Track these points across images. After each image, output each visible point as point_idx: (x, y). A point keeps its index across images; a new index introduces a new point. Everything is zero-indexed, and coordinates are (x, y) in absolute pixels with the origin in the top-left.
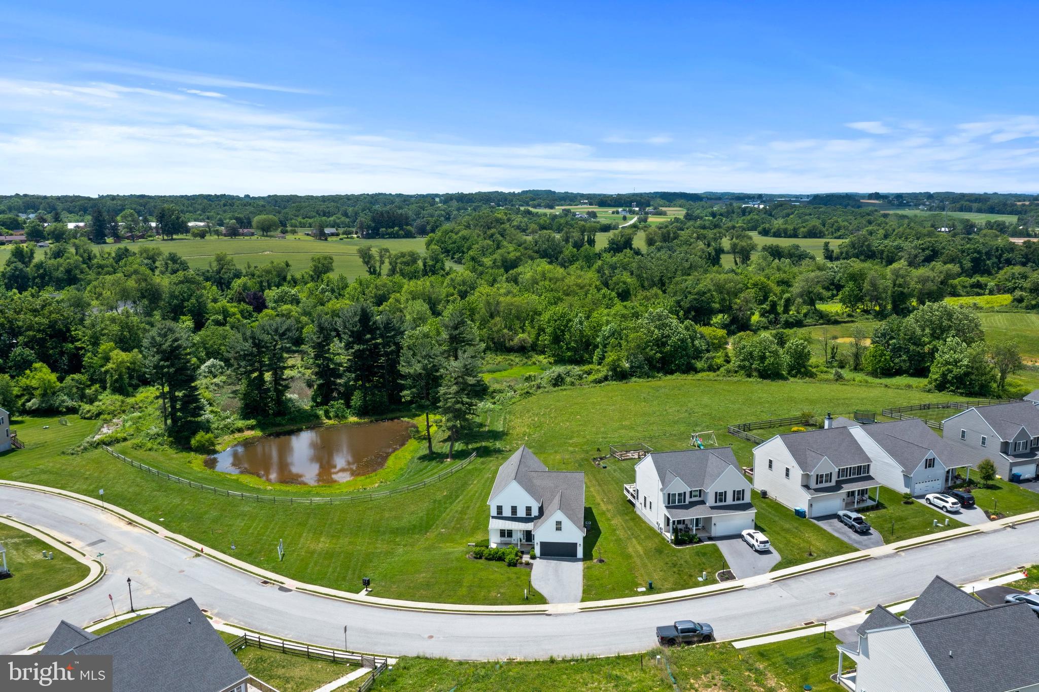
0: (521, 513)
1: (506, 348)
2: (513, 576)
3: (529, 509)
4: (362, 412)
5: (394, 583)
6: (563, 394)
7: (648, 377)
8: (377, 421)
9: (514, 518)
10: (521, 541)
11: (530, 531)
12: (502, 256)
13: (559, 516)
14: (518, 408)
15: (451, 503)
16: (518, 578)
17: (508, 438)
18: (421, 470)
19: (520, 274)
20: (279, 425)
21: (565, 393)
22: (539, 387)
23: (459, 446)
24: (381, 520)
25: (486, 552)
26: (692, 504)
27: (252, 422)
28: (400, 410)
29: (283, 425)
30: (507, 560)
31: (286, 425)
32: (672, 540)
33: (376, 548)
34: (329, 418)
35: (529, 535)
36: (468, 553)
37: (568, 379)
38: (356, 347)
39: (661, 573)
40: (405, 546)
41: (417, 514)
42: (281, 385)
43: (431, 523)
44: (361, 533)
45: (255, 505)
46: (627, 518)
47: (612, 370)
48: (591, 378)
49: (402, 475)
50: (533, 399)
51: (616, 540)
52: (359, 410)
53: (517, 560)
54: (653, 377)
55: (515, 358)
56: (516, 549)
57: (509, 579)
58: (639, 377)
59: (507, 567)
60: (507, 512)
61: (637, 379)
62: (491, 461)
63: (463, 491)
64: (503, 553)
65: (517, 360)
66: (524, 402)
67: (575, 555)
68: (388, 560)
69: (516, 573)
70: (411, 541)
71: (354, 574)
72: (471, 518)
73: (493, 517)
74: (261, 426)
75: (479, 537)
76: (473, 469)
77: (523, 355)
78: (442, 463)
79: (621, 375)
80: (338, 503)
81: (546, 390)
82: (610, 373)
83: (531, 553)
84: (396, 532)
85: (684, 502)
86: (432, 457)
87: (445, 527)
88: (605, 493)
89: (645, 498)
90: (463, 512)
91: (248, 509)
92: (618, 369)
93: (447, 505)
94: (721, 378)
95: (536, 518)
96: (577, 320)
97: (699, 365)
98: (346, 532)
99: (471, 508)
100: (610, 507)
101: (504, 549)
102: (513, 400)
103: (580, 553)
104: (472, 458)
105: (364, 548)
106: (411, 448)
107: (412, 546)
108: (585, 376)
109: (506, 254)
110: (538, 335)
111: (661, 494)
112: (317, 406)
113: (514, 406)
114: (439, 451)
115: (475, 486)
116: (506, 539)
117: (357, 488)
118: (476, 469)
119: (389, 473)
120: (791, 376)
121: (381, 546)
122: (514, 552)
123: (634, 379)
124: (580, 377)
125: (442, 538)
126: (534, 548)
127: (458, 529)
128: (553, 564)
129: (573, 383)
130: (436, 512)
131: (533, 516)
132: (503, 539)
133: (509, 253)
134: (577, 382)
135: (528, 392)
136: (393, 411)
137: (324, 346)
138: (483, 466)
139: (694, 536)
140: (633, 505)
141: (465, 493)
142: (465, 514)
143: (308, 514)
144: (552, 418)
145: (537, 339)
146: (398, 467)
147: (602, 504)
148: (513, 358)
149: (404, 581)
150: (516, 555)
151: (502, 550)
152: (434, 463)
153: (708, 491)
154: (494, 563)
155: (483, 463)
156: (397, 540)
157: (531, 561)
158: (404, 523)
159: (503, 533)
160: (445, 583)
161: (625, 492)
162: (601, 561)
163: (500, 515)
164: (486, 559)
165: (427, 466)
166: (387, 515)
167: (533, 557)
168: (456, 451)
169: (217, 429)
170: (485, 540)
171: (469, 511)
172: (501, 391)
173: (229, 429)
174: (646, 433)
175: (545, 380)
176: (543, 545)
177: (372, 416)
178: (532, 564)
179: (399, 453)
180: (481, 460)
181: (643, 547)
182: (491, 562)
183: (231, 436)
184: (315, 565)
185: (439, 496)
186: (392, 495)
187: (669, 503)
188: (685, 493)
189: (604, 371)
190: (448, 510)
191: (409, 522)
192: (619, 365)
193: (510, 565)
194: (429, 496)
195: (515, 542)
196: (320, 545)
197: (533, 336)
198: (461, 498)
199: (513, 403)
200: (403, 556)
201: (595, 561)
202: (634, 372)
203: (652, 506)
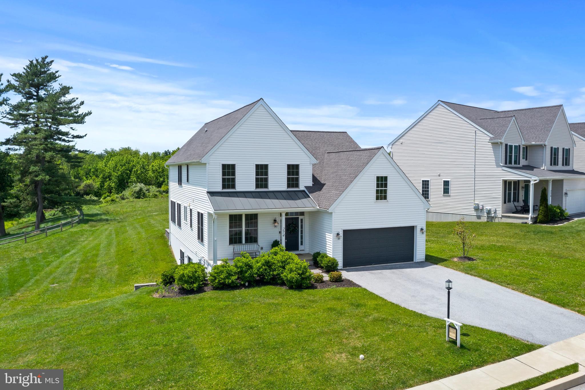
3: (293, 172)
9: (262, 194)
13: (383, 163)
37: (151, 194)
63: (73, 246)
67: (411, 256)
73: (213, 195)
76: (80, 230)
81: (131, 200)
95: (310, 190)
103: (420, 250)
104: (75, 223)
118: (84, 230)
131: (302, 187)
132: (238, 248)
141: (78, 247)
163: (229, 190)
178: (347, 280)
188: (519, 147)
198: (73, 251)
201: (456, 260)
203: (451, 187)
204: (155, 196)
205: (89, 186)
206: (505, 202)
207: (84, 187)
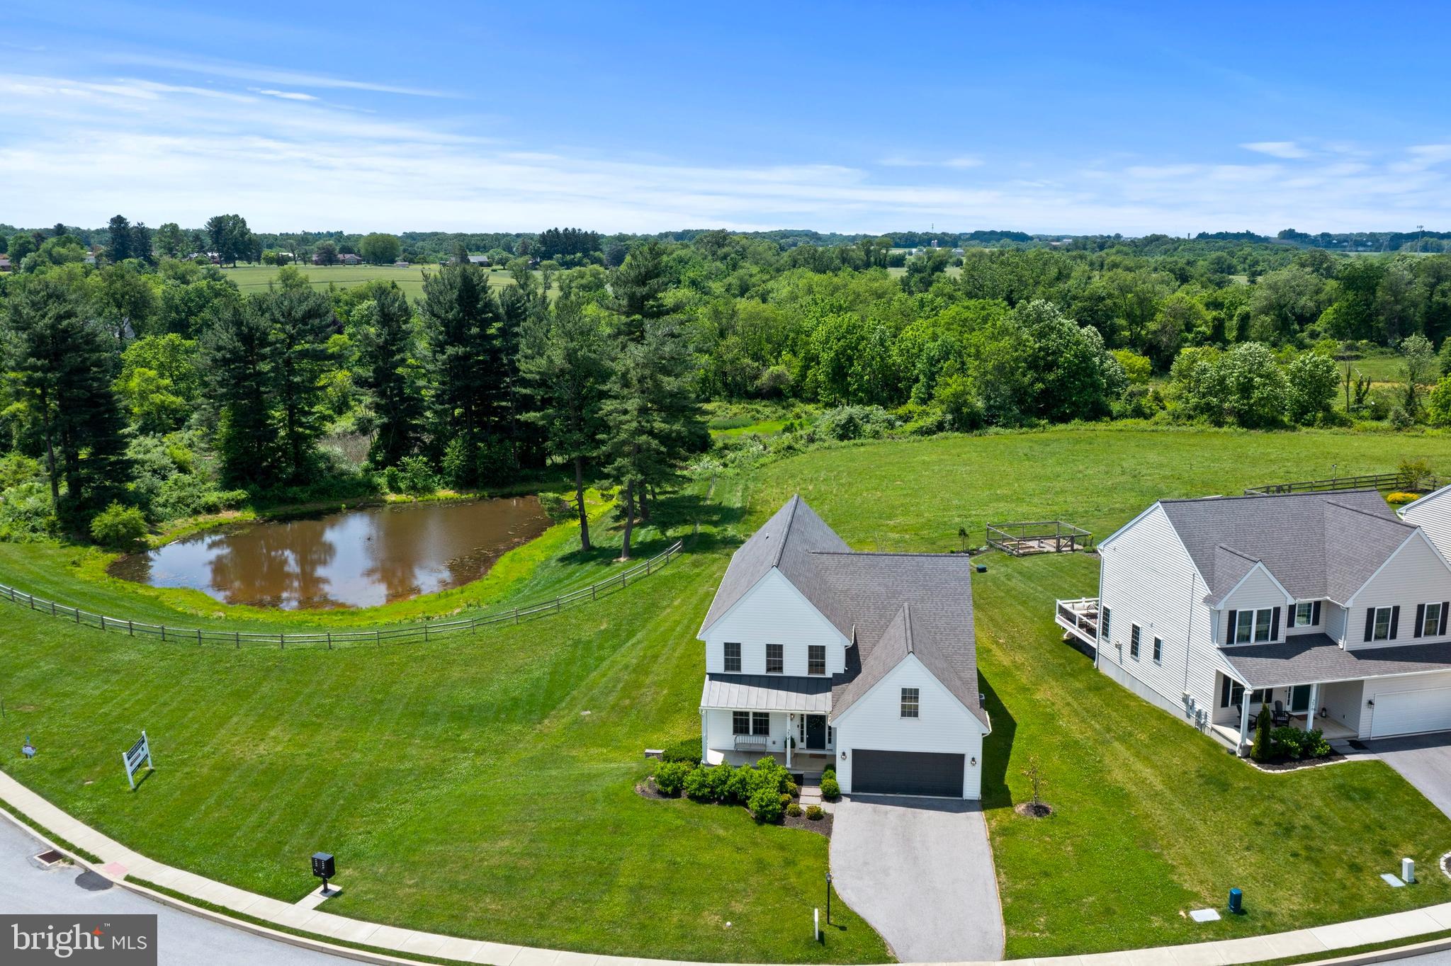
0: (795, 665)
1: (747, 392)
2: (774, 857)
3: (817, 655)
4: (465, 481)
5: (412, 867)
6: (860, 452)
7: (1021, 426)
8: (491, 497)
9: (774, 679)
10: (793, 745)
11: (822, 719)
12: (741, 279)
13: (912, 672)
14: (773, 471)
15: (615, 648)
16: (789, 863)
17: (753, 518)
18: (560, 581)
19: (769, 292)
20: (294, 500)
21: (862, 449)
22: (811, 440)
23: (645, 534)
24: (437, 684)
25: (693, 777)
26: (1297, 645)
27: (240, 494)
28: (538, 479)
29: (303, 503)
30: (754, 805)
31: (309, 502)
32: (1246, 749)
33: (402, 758)
34: (398, 491)
35: (816, 730)
36: (642, 778)
37: (868, 428)
38: (450, 350)
39: (1253, 857)
40: (479, 753)
41: (530, 671)
42: (301, 425)
43: (558, 694)
44: (377, 718)
45: (152, 648)
46: (1078, 685)
47: (952, 412)
48: (911, 426)
49: (519, 591)
50: (800, 458)
51: (1065, 746)
52: (458, 476)
53: (785, 805)
54: (1032, 426)
55: (765, 408)
56: (781, 771)
57: (761, 866)
58: (1005, 426)
59: (752, 824)
60: (754, 663)
61: (1001, 430)
62: (714, 560)
63: (646, 621)
64: (743, 782)
65: (767, 411)
66: (782, 463)
67: (959, 792)
68: (421, 794)
69: (782, 848)
70: (497, 739)
71: (311, 834)
72: (659, 684)
73: (714, 677)
74: (256, 502)
75: (678, 733)
76: (673, 575)
77: (778, 404)
78: (609, 564)
79: (968, 422)
80: (347, 644)
81: (826, 444)
82: (949, 417)
83: (826, 782)
84: (465, 716)
85: (1275, 637)
86: (589, 554)
87: (593, 704)
88: (996, 625)
89: (1136, 630)
90: (641, 669)
91: (133, 656)
92: (965, 410)
93: (605, 652)
94: (1165, 428)
95: (838, 679)
96: (876, 337)
97: (1116, 407)
98: (342, 714)
99: (661, 660)
100: (1020, 658)
101: (744, 770)
102: (762, 461)
103: (972, 785)
104: (673, 555)
105: (371, 758)
106: (550, 542)
107: (500, 753)
108: (898, 423)
109: (747, 277)
110: (806, 368)
111: (1204, 613)
112: (376, 469)
113: (764, 470)
114: (606, 545)
115: (674, 610)
116: (751, 740)
117: (410, 616)
118: (679, 576)
119: (491, 587)
120: (1304, 424)
121: (419, 753)
122: (775, 778)
123: (993, 429)
124: (891, 425)
125: (582, 734)
126: (833, 767)
127: (624, 712)
128: (893, 815)
129: (877, 432)
130: (575, 669)
131: (829, 674)
132: (742, 739)
133: (751, 276)
134: (885, 433)
135: (790, 448)
136: (525, 479)
137: (393, 354)
138: (697, 571)
139: (1314, 739)
140: (1090, 653)
141: (650, 626)
142: (647, 674)
143: (269, 670)
144: (842, 485)
145: (803, 376)
146: (515, 575)
147: (997, 651)
148: (760, 408)
149: (443, 863)
150: (782, 789)
151: (740, 773)
152: (590, 566)
153: (1349, 604)
154: (713, 810)
155: (696, 564)
156: (464, 736)
157: (827, 807)
158: (492, 693)
159: (741, 722)
160: (565, 875)
161: (1060, 620)
162: (1040, 810)
163: (732, 672)
164: (692, 797)
165: (574, 573)
166: (456, 673)
167: (832, 796)
168: (641, 543)
169: (164, 506)
170: (691, 741)
171: (655, 668)
172: (736, 448)
173: (188, 506)
174: (1055, 508)
175: (823, 428)
176: (860, 757)
177: (483, 488)
178: (831, 817)
179: (522, 551)
180: (689, 558)
181: (1154, 767)
182: (705, 808)
183: (191, 520)
184: (219, 803)
185: (588, 632)
186: (478, 630)
187: (1230, 640)
188: (1277, 610)
189: (936, 413)
190: (606, 664)
191: (506, 691)
192: (965, 401)
193: (761, 819)
194: (564, 632)
195: (777, 748)
196: (261, 749)
197: (796, 370)
198: (639, 636)
199: (763, 465)
200: (466, 781)
201: (1020, 808)
202: (993, 416)
203: (1164, 651)
204: (876, 435)
205: (778, 377)
206: (1224, 704)
207: (769, 379)
